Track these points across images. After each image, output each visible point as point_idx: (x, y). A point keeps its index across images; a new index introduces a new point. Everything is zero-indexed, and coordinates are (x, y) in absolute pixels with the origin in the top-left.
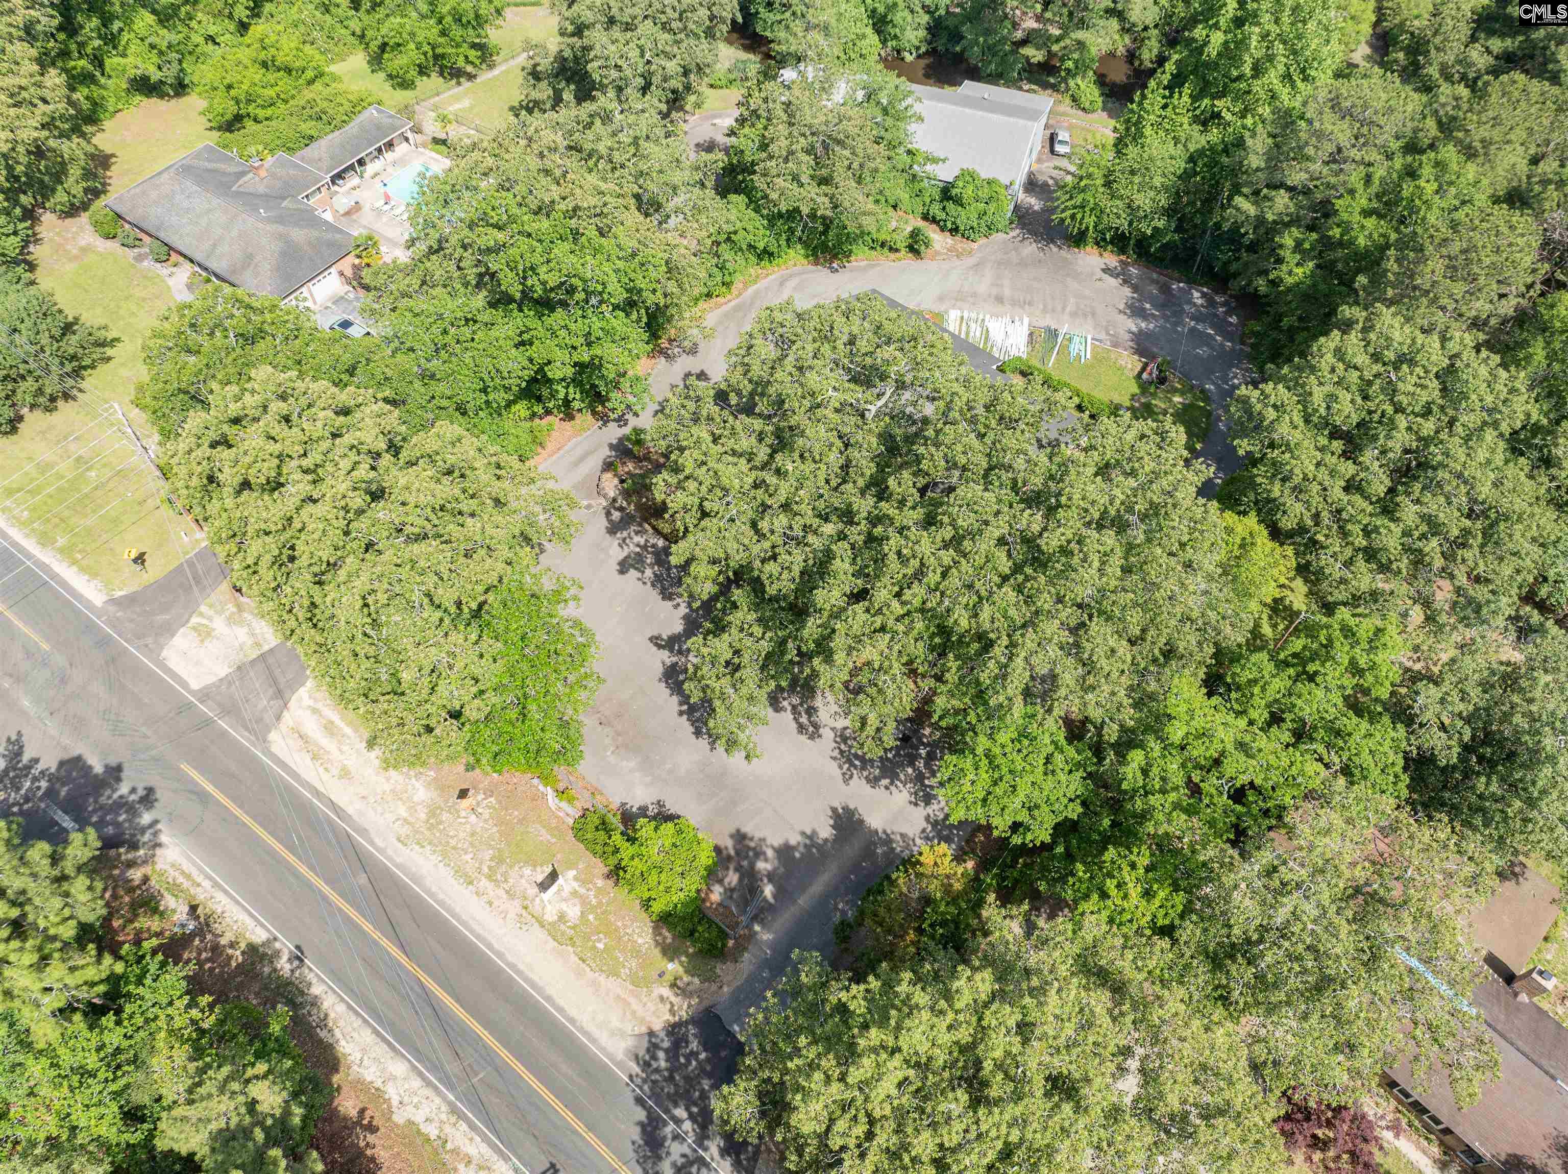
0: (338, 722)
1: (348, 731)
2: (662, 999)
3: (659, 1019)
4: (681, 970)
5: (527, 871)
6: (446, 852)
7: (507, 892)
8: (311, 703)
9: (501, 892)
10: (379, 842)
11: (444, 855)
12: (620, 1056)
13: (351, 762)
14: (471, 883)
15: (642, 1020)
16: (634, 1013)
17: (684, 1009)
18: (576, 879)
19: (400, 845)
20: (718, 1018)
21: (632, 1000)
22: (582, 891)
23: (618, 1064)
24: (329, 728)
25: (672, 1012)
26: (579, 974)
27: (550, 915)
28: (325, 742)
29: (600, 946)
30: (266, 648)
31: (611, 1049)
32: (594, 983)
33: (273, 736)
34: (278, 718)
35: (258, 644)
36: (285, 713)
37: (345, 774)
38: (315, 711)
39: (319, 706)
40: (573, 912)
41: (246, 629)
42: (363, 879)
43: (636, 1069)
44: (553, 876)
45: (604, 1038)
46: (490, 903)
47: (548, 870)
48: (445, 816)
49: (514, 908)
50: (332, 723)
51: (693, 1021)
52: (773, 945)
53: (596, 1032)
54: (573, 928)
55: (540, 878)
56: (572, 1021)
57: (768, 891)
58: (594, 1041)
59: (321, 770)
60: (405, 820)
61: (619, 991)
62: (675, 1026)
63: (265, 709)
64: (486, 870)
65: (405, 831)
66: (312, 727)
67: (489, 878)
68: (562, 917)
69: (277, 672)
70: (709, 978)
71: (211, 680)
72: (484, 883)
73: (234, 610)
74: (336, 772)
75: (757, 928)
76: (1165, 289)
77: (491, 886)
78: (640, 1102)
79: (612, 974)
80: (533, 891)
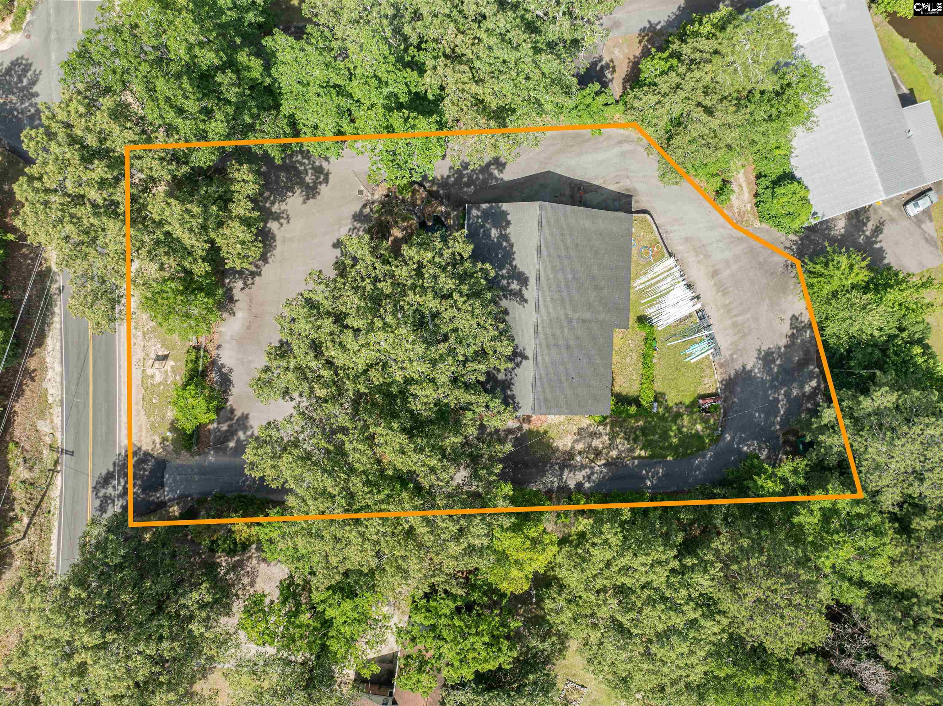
2: (154, 442)
3: (146, 447)
4: (170, 438)
5: (159, 346)
7: (144, 346)
9: (142, 344)
12: (123, 445)
14: (136, 329)
15: (140, 441)
16: (141, 436)
17: (158, 451)
18: (172, 367)
20: (165, 467)
21: (144, 431)
22: (170, 374)
23: (120, 447)
25: (152, 450)
26: (137, 403)
27: (149, 371)
29: (154, 401)
31: (122, 440)
32: (138, 412)
40: (158, 378)
43: (123, 454)
44: (165, 358)
45: (124, 433)
46: (135, 344)
47: (166, 353)
49: (141, 355)
51: (156, 459)
52: (211, 463)
53: (123, 428)
54: (152, 385)
55: (160, 353)
56: (120, 416)
57: (232, 444)
58: (119, 430)
61: (144, 423)
62: (149, 454)
64: (146, 329)
67: (144, 333)
68: (153, 376)
70: (177, 451)
72: (140, 334)
75: (212, 452)
77: (141, 338)
78: (114, 464)
79: (148, 415)
80: (153, 356)
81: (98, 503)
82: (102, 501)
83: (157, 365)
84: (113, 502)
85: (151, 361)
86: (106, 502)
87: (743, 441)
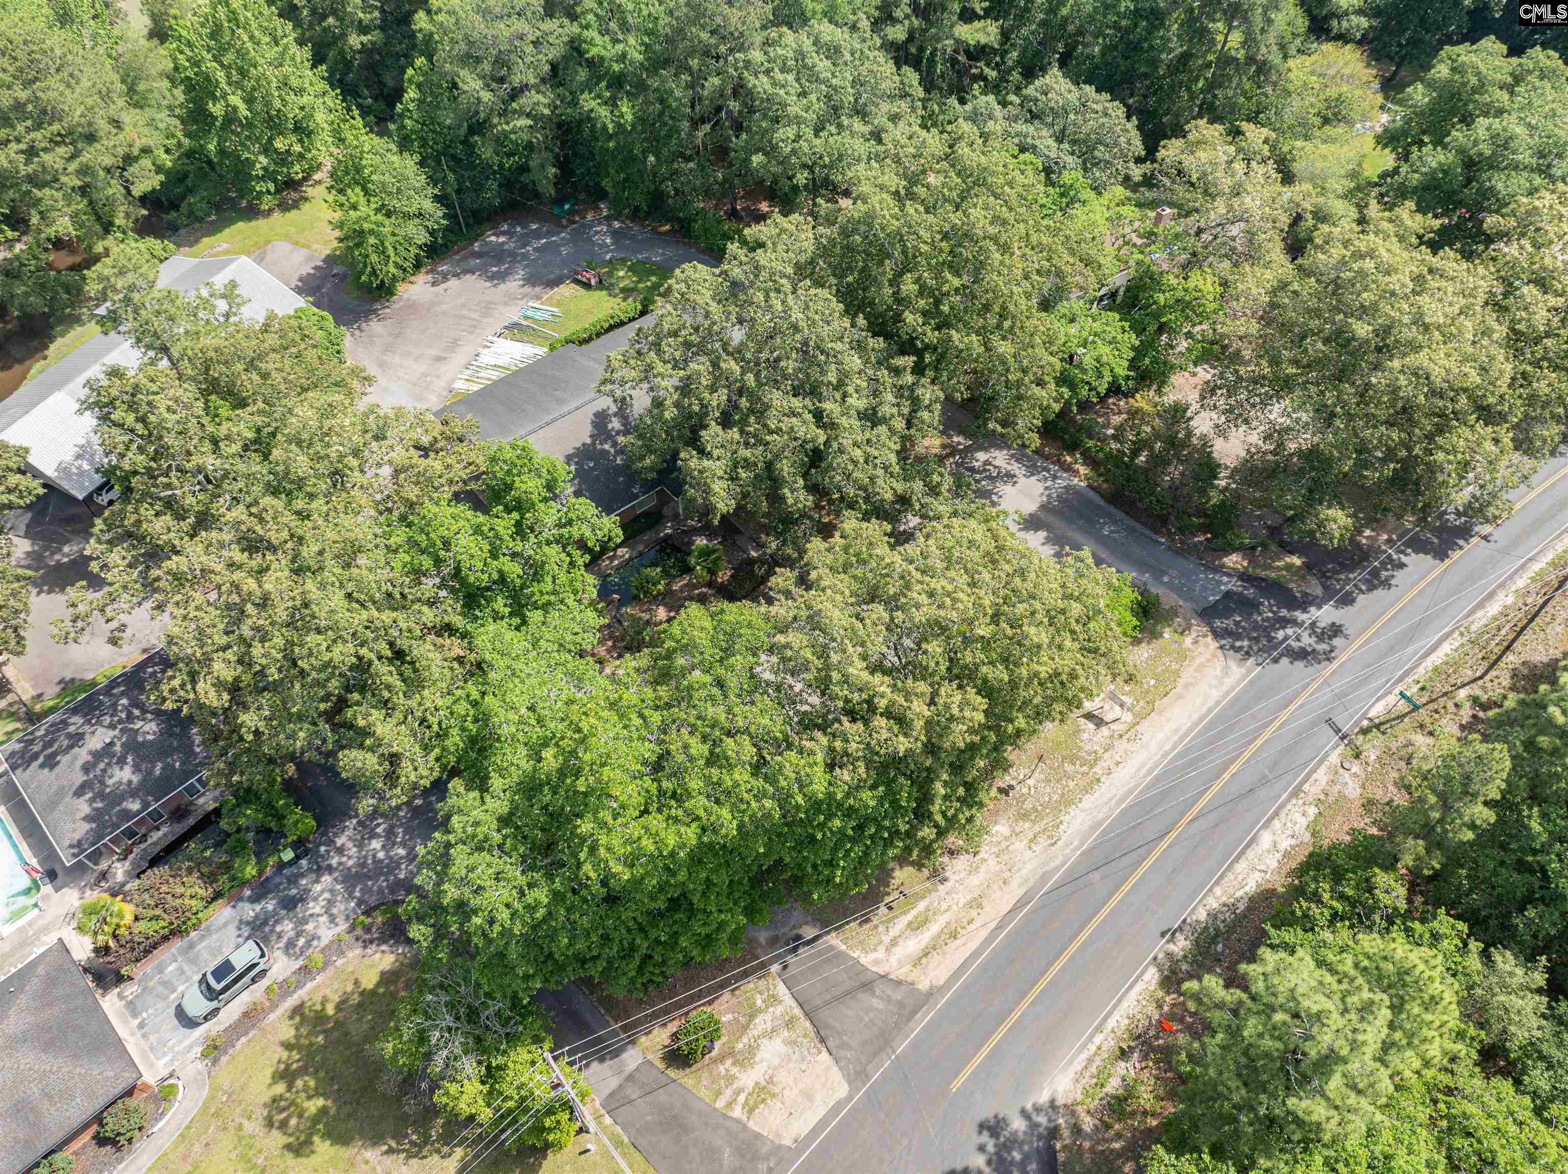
0: (910, 917)
1: (922, 905)
2: (1196, 642)
3: (1211, 643)
4: (1169, 629)
5: (1085, 736)
6: (1067, 801)
7: (1106, 750)
8: (882, 949)
9: (1107, 755)
10: (1058, 862)
11: (1071, 803)
12: (1242, 672)
13: (963, 898)
14: (1098, 780)
15: (1214, 656)
16: (1207, 660)
17: (1198, 628)
19: (1060, 843)
20: (1205, 609)
21: (1197, 663)
23: (1249, 672)
24: (916, 926)
25: (1205, 636)
26: (1180, 697)
27: (1127, 718)
28: (934, 928)
29: (1152, 682)
30: (797, 1011)
31: (1238, 676)
32: (1187, 686)
33: (923, 985)
34: (899, 983)
35: (790, 1023)
36: (892, 976)
37: (976, 903)
38: (894, 942)
39: (886, 939)
41: (765, 1041)
42: (1095, 876)
43: (1251, 661)
44: (1089, 716)
45: (1229, 681)
46: (1118, 764)
47: (1083, 721)
48: (1028, 805)
49: (1121, 746)
50: (910, 924)
51: (1210, 624)
53: (1225, 688)
55: (1091, 726)
56: (1218, 703)
58: (1233, 688)
59: (970, 928)
60: (1031, 841)
61: (1191, 669)
62: (1214, 635)
63: (889, 1000)
64: (1085, 769)
65: (1043, 841)
66: (913, 945)
67: (1092, 767)
69: (837, 991)
70: (1173, 613)
71: (836, 1074)
72: (1097, 769)
73: (729, 1062)
74: (974, 913)
76: (479, 255)
77: (1101, 764)
78: (1276, 661)
79: (1177, 674)
80: (1105, 731)
81: (1337, 642)
82: (1330, 638)
83: (1108, 717)
84: (1313, 625)
85: (1113, 726)
86: (1323, 633)
87: (604, 245)
